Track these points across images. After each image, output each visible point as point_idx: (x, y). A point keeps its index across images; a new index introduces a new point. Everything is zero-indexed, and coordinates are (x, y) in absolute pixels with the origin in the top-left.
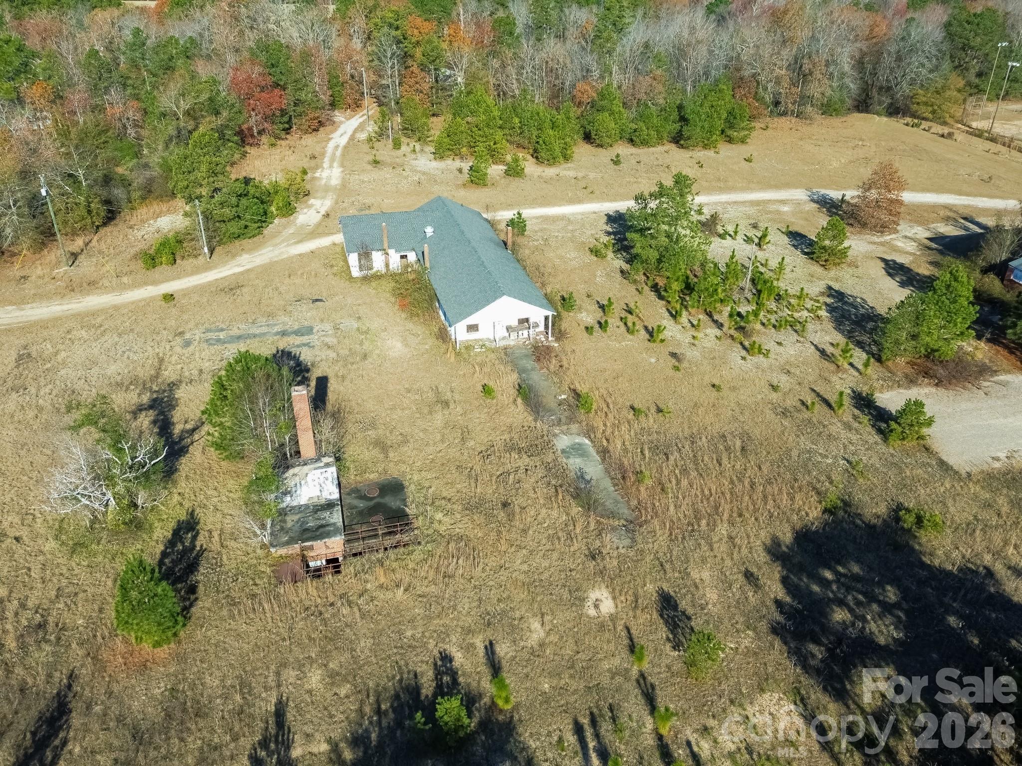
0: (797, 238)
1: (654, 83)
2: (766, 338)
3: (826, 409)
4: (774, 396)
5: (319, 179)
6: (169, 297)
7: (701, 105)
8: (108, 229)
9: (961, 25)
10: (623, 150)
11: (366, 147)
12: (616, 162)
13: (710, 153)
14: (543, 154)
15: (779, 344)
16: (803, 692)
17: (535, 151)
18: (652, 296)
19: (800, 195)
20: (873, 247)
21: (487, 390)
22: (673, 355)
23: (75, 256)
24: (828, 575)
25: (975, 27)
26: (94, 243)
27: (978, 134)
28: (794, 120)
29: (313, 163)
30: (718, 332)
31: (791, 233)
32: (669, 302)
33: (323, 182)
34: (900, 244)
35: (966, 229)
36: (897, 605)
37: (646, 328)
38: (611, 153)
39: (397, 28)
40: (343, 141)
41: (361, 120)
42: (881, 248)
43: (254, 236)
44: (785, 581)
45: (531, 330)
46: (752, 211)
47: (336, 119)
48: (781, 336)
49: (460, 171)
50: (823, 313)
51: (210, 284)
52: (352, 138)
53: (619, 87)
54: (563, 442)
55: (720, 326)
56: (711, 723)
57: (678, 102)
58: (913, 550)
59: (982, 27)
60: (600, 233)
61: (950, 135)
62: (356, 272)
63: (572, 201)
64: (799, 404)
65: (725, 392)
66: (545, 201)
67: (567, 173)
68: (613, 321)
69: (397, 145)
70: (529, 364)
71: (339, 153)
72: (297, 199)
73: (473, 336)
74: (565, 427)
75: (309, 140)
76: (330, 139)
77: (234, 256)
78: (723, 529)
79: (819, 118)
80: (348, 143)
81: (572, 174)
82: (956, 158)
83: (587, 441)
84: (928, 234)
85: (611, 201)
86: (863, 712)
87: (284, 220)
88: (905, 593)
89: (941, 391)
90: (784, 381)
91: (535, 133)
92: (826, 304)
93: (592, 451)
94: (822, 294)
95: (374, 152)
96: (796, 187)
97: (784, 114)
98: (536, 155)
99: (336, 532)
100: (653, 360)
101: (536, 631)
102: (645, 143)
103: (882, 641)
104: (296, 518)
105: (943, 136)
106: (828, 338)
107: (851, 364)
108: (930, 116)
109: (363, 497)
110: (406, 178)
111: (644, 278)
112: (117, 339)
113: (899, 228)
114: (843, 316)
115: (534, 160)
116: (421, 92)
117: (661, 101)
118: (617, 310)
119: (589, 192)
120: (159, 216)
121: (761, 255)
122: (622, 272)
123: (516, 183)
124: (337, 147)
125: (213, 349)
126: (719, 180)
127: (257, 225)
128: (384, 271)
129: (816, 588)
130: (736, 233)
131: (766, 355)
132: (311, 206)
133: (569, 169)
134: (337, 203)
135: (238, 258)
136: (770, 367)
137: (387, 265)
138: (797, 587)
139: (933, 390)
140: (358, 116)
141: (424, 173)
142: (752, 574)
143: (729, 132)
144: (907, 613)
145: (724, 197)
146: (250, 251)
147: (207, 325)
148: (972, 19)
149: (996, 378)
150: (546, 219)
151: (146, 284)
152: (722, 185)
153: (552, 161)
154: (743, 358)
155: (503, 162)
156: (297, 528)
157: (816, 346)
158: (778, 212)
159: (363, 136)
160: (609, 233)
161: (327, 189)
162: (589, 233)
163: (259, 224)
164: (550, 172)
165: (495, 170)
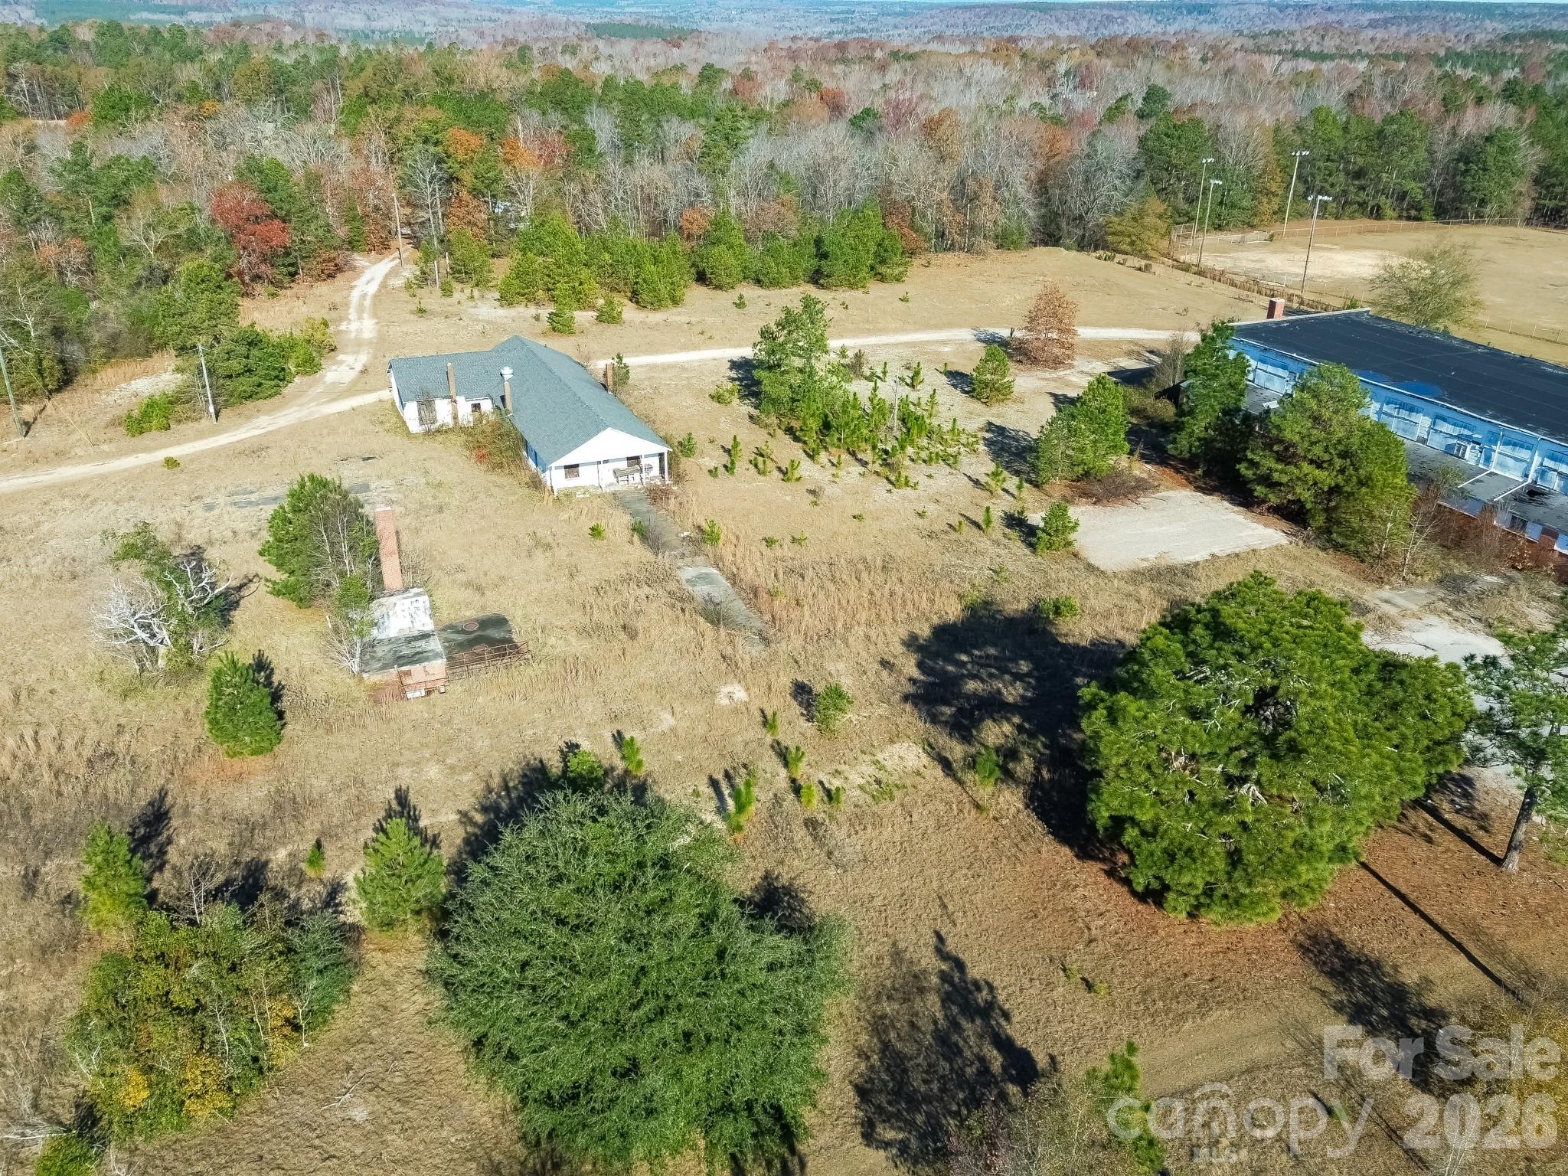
0: (957, 378)
1: (783, 210)
2: (916, 473)
3: (975, 530)
4: (920, 522)
5: (347, 332)
6: (171, 463)
7: (843, 235)
8: (65, 395)
9: (1159, 139)
10: (750, 292)
11: (405, 296)
12: (740, 305)
13: (858, 294)
14: (644, 296)
15: (930, 476)
16: (932, 740)
17: (635, 293)
18: (787, 439)
19: (966, 334)
20: (1044, 383)
21: (595, 532)
22: (813, 492)
23: (28, 426)
24: (964, 658)
25: (1175, 141)
26: (49, 410)
27: (1185, 268)
28: (962, 255)
29: (334, 314)
30: (862, 469)
31: (950, 373)
32: (805, 442)
33: (353, 336)
34: (1074, 379)
35: (1150, 361)
36: (1029, 675)
37: (779, 469)
38: (733, 295)
39: (436, 144)
40: (373, 289)
41: (393, 264)
42: (1052, 384)
43: (271, 396)
44: (920, 665)
45: (644, 475)
46: (906, 353)
47: (357, 264)
48: (933, 469)
49: (537, 318)
50: (982, 447)
51: (223, 447)
52: (384, 285)
53: (739, 216)
54: (688, 573)
55: (864, 464)
56: (842, 767)
57: (815, 235)
58: (1050, 633)
59: (1183, 140)
60: (723, 378)
61: (1147, 268)
62: (414, 427)
63: (685, 348)
64: (946, 528)
65: (867, 521)
66: (652, 348)
67: (674, 318)
68: (742, 466)
69: (447, 292)
70: (644, 507)
71: (368, 303)
72: (321, 355)
73: (573, 483)
74: (689, 560)
75: (324, 288)
76: (352, 287)
77: (249, 418)
78: (860, 631)
79: (994, 253)
80: (379, 290)
81: (684, 319)
82: (1153, 292)
83: (715, 571)
84: (1108, 369)
85: (736, 347)
86: (986, 747)
87: (306, 379)
88: (1037, 664)
89: (1098, 508)
90: (932, 509)
91: (632, 272)
92: (984, 439)
93: (722, 580)
94: (981, 429)
95: (417, 301)
96: (960, 326)
97: (951, 248)
98: (635, 297)
99: (437, 656)
100: (788, 498)
101: (667, 721)
102: (775, 283)
103: (1011, 699)
104: (386, 648)
105: (1140, 269)
106: (984, 470)
107: (1004, 490)
108: (1129, 248)
109: (463, 632)
110: (465, 327)
111: (776, 421)
112: (114, 507)
113: (1075, 363)
114: (1002, 449)
115: (634, 305)
116: (475, 224)
117: (793, 233)
118: (746, 453)
119: (707, 337)
120: (133, 377)
121: (913, 396)
122: (751, 417)
123: (612, 329)
124: (364, 296)
125: (246, 511)
126: (868, 321)
127: (273, 383)
128: (451, 424)
129: (950, 668)
130: (884, 373)
131: (915, 487)
132: (342, 362)
133: (679, 314)
134: (375, 358)
135: (255, 420)
136: (918, 498)
137: (455, 417)
138: (932, 669)
139: (1091, 508)
140: (386, 260)
141: (489, 322)
142: (888, 663)
143: (882, 269)
144: (1037, 679)
145: (873, 340)
146: (268, 412)
147: (230, 488)
148: (1172, 131)
149: (1158, 495)
150: (653, 367)
151: (134, 451)
152: (871, 327)
153: (657, 304)
154: (889, 491)
155: (593, 308)
156: (390, 656)
157: (970, 478)
158: (938, 353)
159: (399, 282)
160: (734, 379)
161: (359, 344)
162: (708, 380)
163: (276, 381)
164: (655, 317)
165: (583, 317)
